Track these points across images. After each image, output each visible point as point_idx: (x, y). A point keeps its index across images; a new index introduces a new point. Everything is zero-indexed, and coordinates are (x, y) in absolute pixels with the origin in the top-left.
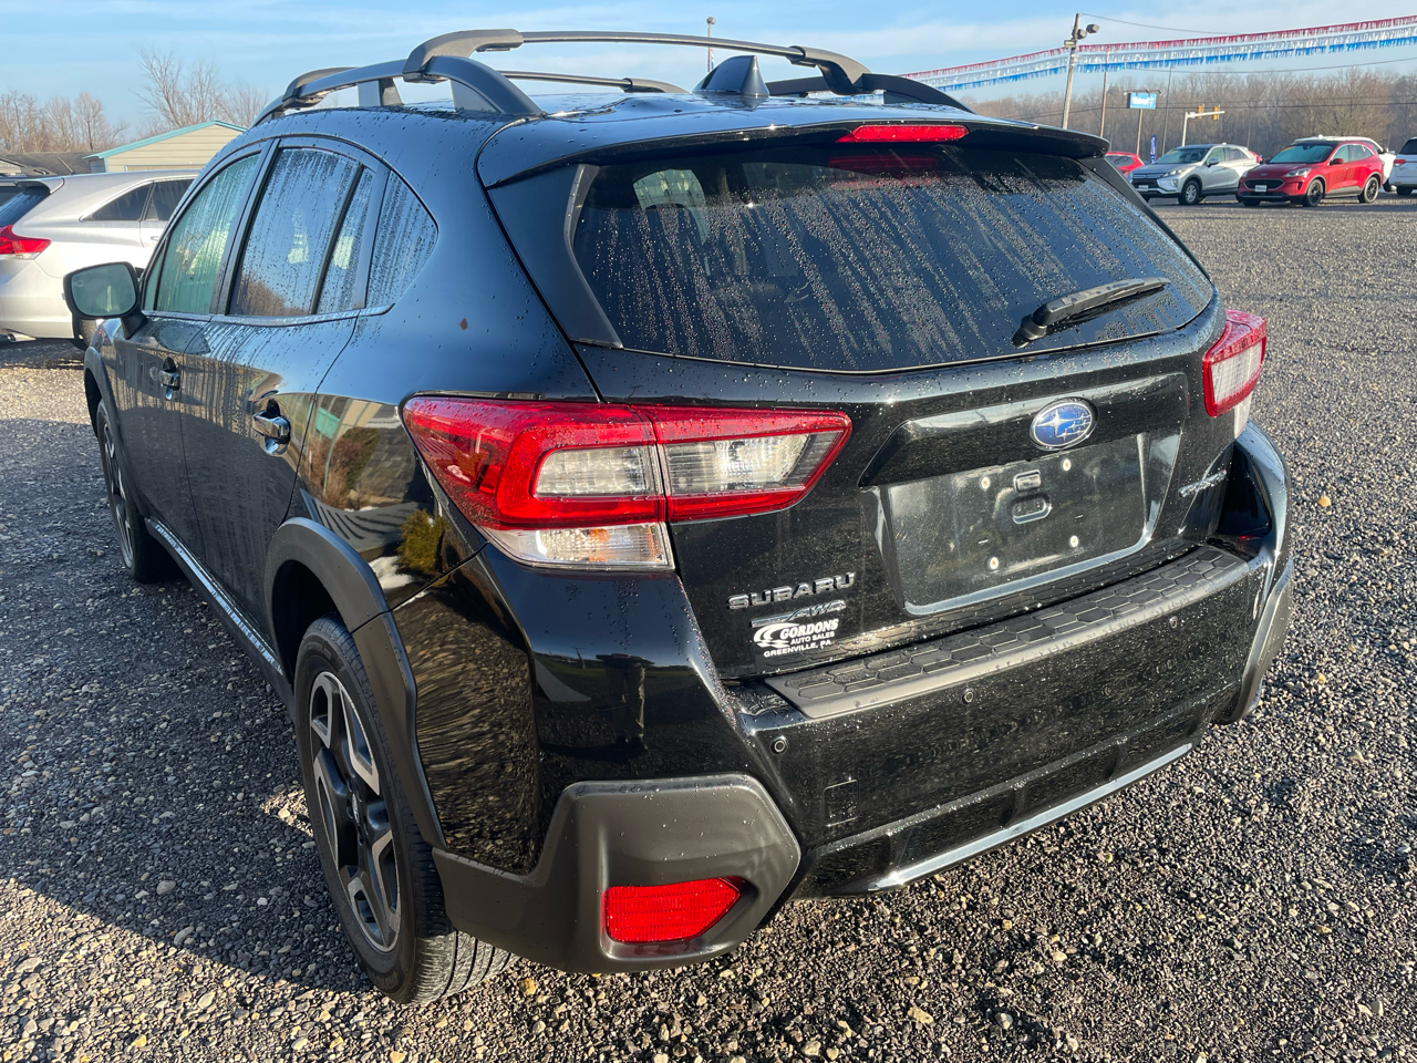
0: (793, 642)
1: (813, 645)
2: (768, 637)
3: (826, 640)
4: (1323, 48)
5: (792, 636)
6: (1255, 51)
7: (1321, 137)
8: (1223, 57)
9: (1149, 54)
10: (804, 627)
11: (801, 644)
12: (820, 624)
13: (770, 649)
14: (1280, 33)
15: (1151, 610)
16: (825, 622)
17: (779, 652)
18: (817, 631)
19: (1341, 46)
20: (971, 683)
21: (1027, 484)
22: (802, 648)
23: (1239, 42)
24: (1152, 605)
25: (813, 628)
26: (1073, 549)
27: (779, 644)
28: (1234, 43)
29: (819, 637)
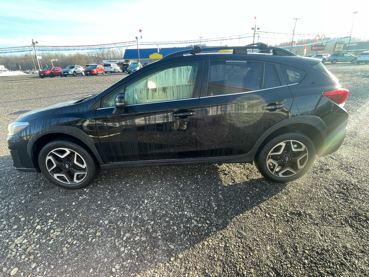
4: (85, 49)
6: (73, 49)
7: (90, 64)
8: (68, 50)
9: (52, 48)
14: (77, 46)
19: (88, 49)
23: (70, 47)
28: (69, 47)
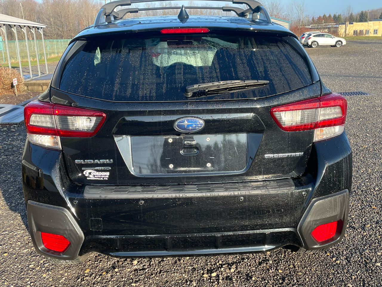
0: (95, 176)
1: (102, 179)
2: (87, 173)
3: (106, 178)
5: (95, 175)
10: (98, 173)
11: (98, 177)
12: (103, 173)
13: (89, 177)
15: (229, 192)
16: (105, 173)
17: (91, 179)
18: (103, 175)
20: (145, 200)
21: (189, 143)
22: (98, 179)
24: (230, 191)
25: (101, 173)
26: (208, 167)
27: (91, 176)
29: (103, 177)
